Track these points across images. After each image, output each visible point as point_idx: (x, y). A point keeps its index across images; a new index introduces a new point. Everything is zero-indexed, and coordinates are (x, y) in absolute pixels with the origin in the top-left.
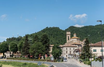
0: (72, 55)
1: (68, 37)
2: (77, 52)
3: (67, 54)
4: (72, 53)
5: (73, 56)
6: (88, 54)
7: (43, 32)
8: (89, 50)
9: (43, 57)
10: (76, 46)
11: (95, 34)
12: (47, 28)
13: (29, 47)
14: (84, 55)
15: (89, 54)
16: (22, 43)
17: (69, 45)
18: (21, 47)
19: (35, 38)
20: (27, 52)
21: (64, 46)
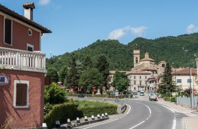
0: (142, 87)
1: (137, 58)
2: (150, 82)
3: (135, 86)
4: (143, 83)
5: (144, 89)
6: (169, 86)
7: (92, 48)
8: (171, 80)
9: (99, 91)
10: (149, 72)
11: (178, 51)
12: (99, 41)
13: (78, 75)
14: (165, 88)
15: (172, 86)
16: (65, 69)
17: (139, 71)
18: (64, 75)
19: (86, 61)
20: (74, 83)
21: (130, 72)
